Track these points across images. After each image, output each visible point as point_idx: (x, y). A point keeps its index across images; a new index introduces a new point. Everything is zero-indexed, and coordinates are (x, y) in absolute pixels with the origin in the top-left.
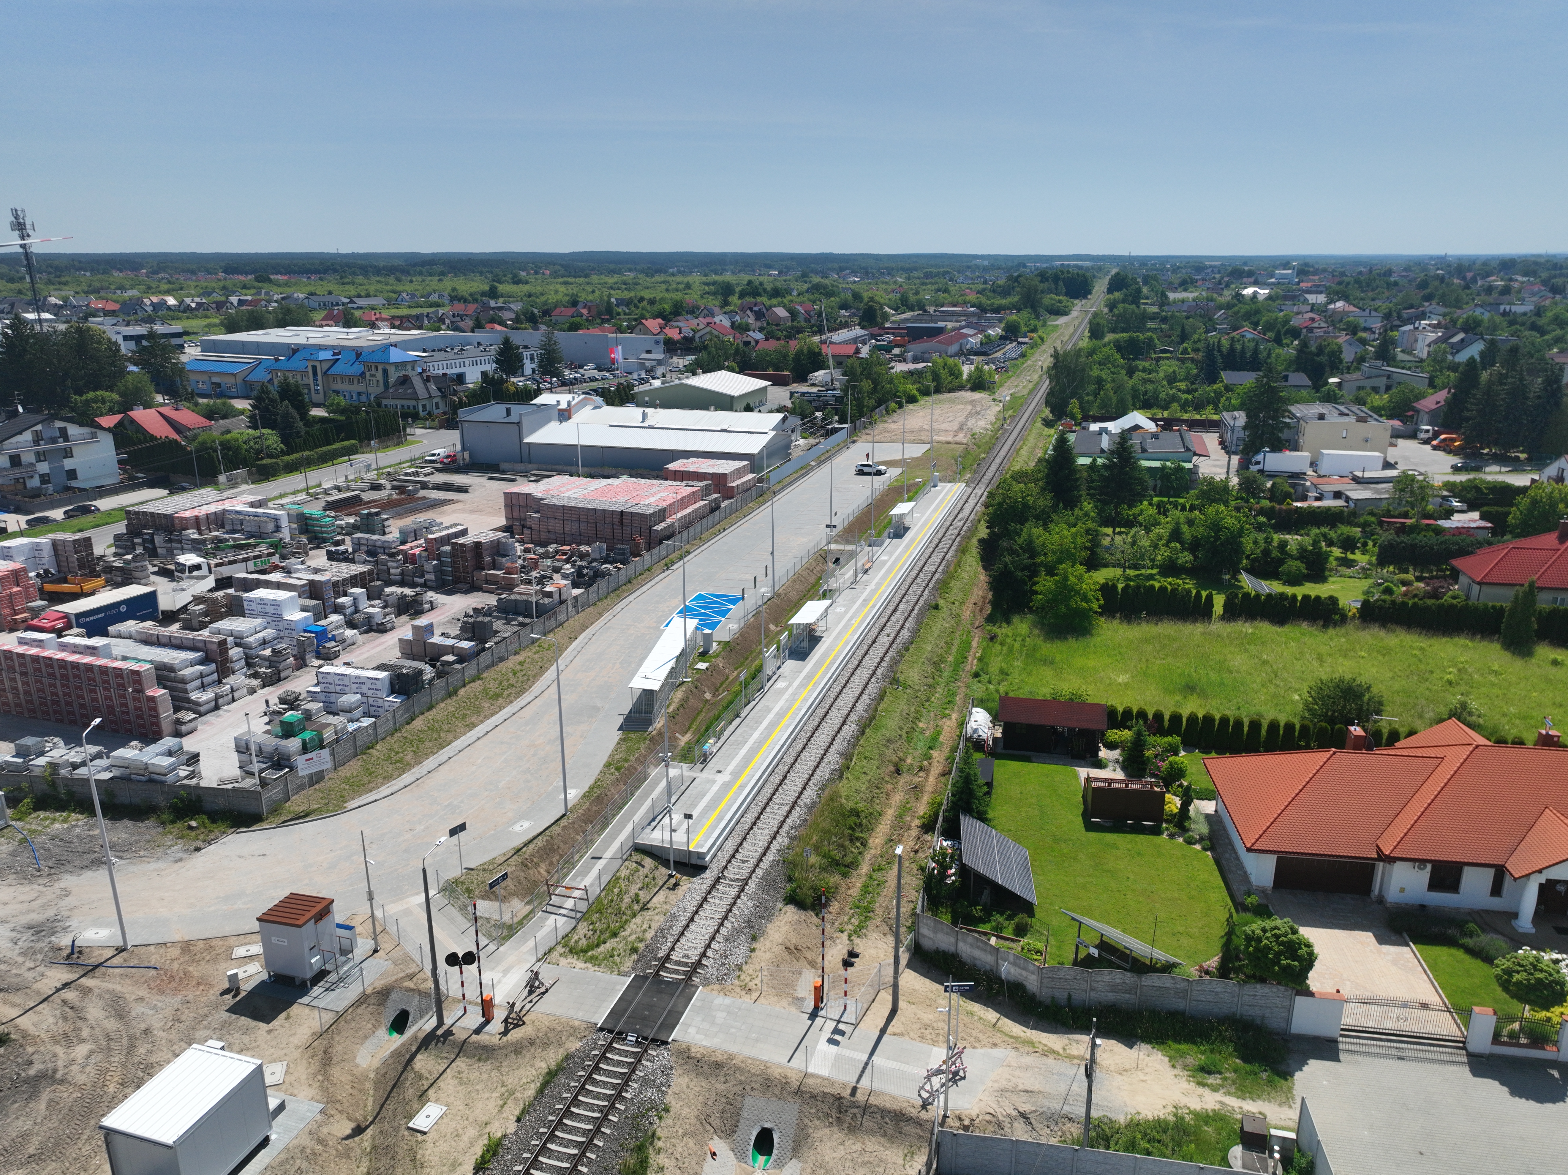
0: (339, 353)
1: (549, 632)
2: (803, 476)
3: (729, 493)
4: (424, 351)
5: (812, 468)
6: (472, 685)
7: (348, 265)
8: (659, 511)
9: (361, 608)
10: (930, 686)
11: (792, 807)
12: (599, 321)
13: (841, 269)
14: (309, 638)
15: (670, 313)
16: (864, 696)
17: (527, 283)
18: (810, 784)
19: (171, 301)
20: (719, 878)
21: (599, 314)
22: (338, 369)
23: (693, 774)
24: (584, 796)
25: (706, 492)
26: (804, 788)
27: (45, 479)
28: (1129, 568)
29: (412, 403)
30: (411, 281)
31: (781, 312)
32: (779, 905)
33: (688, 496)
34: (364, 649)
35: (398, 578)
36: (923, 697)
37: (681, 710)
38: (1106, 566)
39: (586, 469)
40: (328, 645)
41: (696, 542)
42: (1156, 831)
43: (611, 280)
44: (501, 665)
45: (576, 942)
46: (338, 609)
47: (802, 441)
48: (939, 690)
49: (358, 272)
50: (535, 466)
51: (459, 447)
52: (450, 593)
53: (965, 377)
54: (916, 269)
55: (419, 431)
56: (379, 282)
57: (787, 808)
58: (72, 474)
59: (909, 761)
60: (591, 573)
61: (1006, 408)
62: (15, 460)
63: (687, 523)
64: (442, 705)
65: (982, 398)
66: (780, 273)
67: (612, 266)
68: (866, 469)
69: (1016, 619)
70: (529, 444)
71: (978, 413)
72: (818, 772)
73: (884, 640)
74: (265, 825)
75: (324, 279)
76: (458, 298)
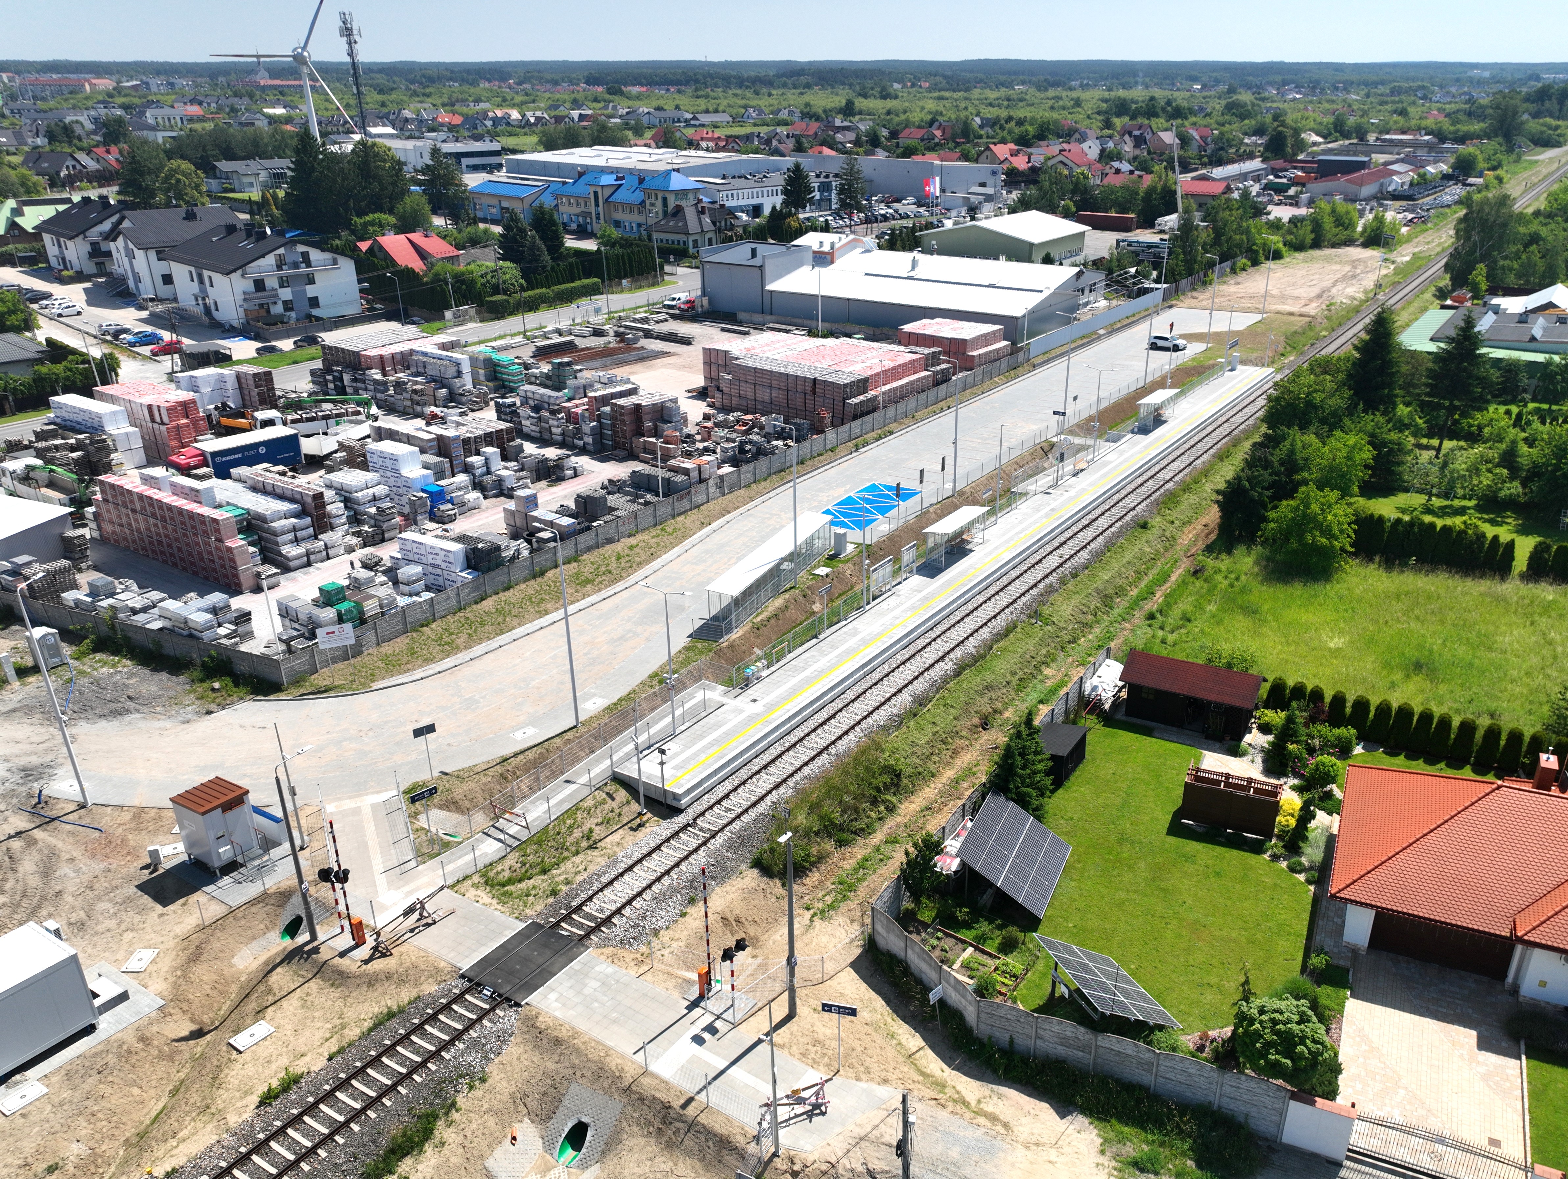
0: (622, 178)
1: (679, 514)
2: (1082, 346)
3: (968, 364)
4: (723, 177)
5: (1099, 338)
6: (565, 567)
7: (711, 76)
8: (859, 381)
9: (492, 469)
10: (1085, 625)
11: (819, 754)
13: (1285, 83)
14: (420, 498)
15: (1034, 137)
16: (986, 629)
17: (896, 97)
18: (857, 729)
19: (515, 115)
20: (689, 825)
21: (953, 138)
22: (621, 196)
23: (724, 700)
24: (608, 709)
25: (931, 361)
26: (846, 733)
27: (288, 306)
28: (1438, 496)
29: (682, 238)
30: (770, 95)
31: (1170, 138)
32: (743, 867)
33: (905, 365)
34: (484, 515)
35: (559, 438)
36: (1067, 638)
37: (773, 621)
38: (1406, 490)
39: (827, 325)
40: (442, 507)
41: (906, 421)
42: (1258, 848)
43: (992, 95)
44: (608, 547)
45: (498, 873)
46: (467, 469)
47: (1103, 303)
48: (1097, 630)
49: (720, 82)
50: (773, 318)
51: (699, 293)
52: (603, 460)
53: (1359, 229)
54: (1383, 83)
55: (681, 270)
56: (736, 95)
57: (814, 753)
58: (314, 302)
59: (1007, 714)
60: (754, 449)
61: (1397, 271)
62: (259, 285)
63: (897, 397)
64: (523, 586)
65: (1372, 257)
66: (1204, 87)
67: (1002, 78)
68: (1162, 343)
69: (1241, 549)
70: (771, 292)
71: (1354, 277)
72: (875, 715)
73: (1053, 561)
74: (282, 696)
75: (679, 92)
76: (808, 115)
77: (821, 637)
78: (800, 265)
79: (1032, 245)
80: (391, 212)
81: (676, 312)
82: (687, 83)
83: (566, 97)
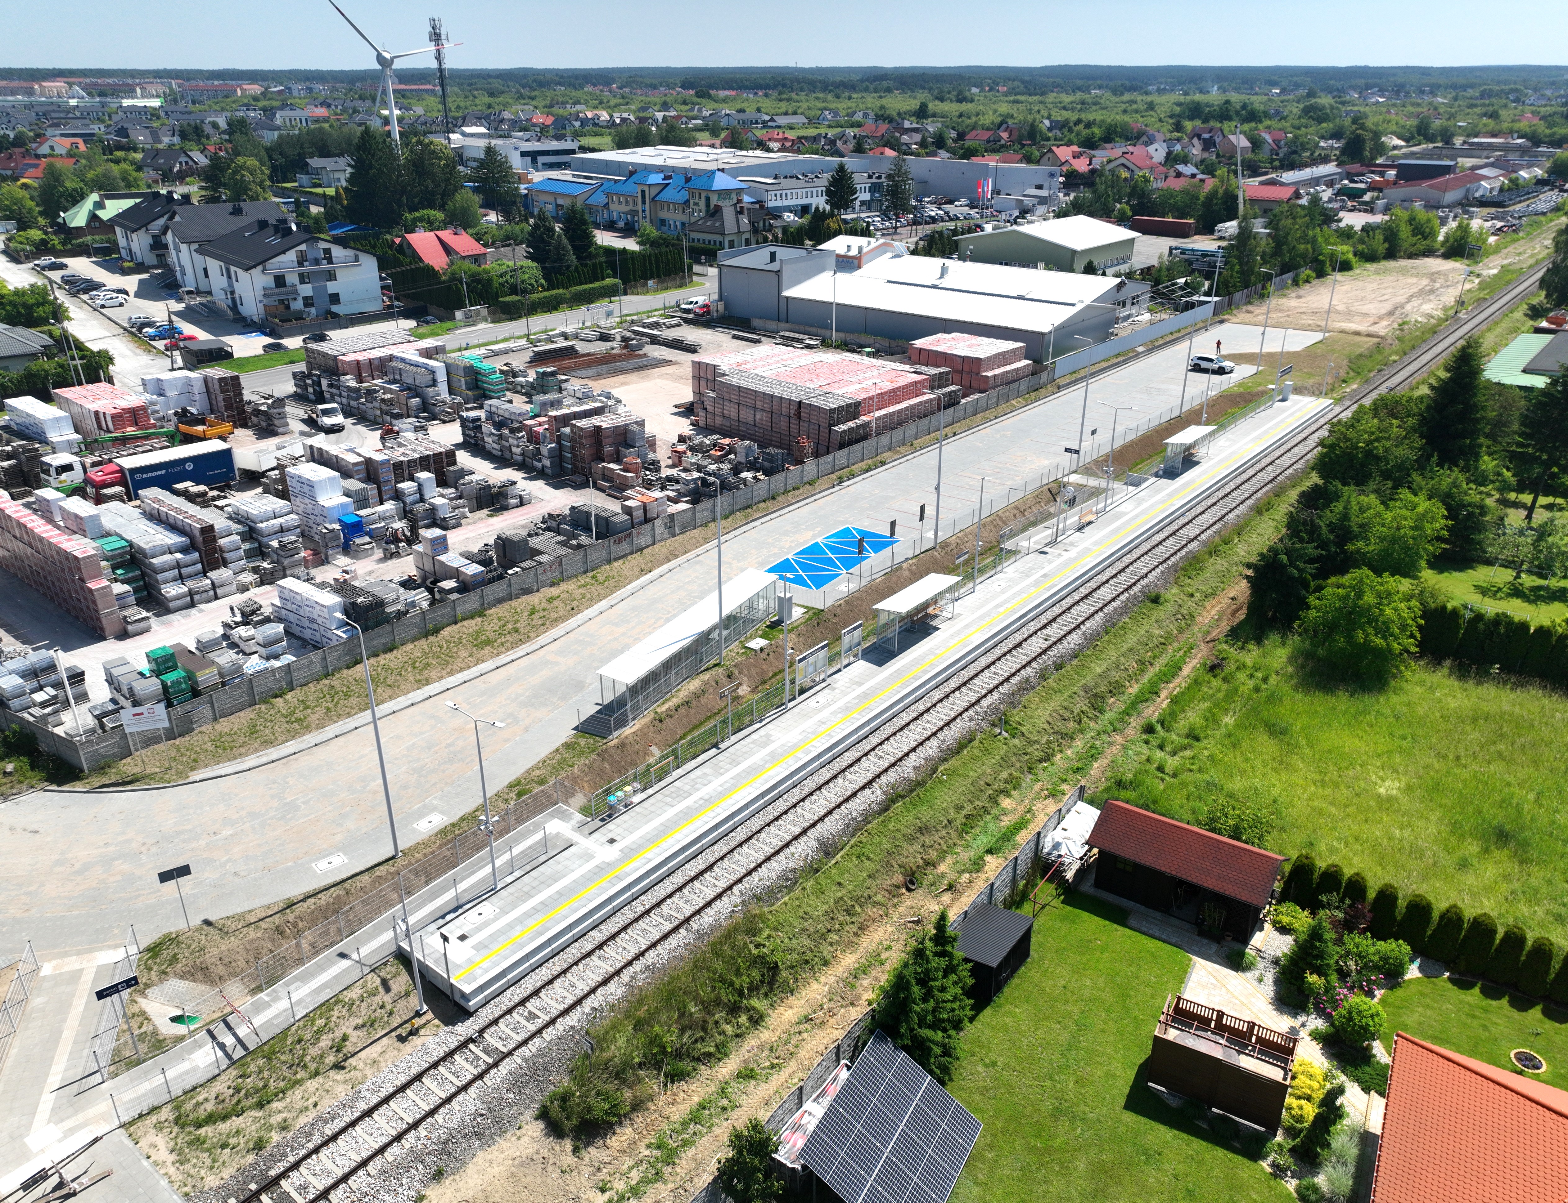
1: (616, 559)
2: (1117, 365)
3: (984, 386)
4: (774, 177)
5: (1137, 356)
6: (466, 623)
7: (798, 81)
9: (427, 497)
10: (1063, 736)
11: (676, 929)
13: (1368, 87)
14: (333, 531)
15: (1100, 139)
16: (934, 742)
17: (972, 101)
18: (736, 890)
19: (604, 116)
20: (472, 1040)
21: (1020, 139)
22: (669, 195)
23: (576, 837)
24: (443, 832)
25: (935, 383)
26: (719, 896)
29: (718, 238)
30: (850, 98)
31: (1240, 142)
32: (528, 1115)
33: (906, 387)
35: (520, 458)
36: (1038, 754)
37: (681, 712)
39: (842, 335)
40: (358, 540)
41: (903, 449)
43: (1067, 99)
44: (522, 599)
45: (198, 1104)
46: (397, 496)
47: (1146, 317)
48: (1079, 743)
49: (805, 87)
50: (787, 325)
51: (715, 297)
52: (557, 486)
53: (1441, 238)
54: (1472, 86)
56: (817, 98)
57: (669, 926)
59: (942, 868)
60: (718, 483)
61: (1482, 286)
62: (280, 281)
63: (894, 423)
64: (410, 646)
65: (1454, 270)
66: (1283, 91)
67: (1079, 83)
68: (1204, 364)
69: (1274, 638)
70: (787, 298)
71: (1432, 291)
72: (763, 871)
73: (1036, 645)
74: (79, 786)
75: (766, 95)
76: (882, 117)
77: (722, 746)
78: (821, 270)
79: (1074, 252)
80: (442, 207)
81: (691, 316)
82: (774, 87)
83: (658, 100)
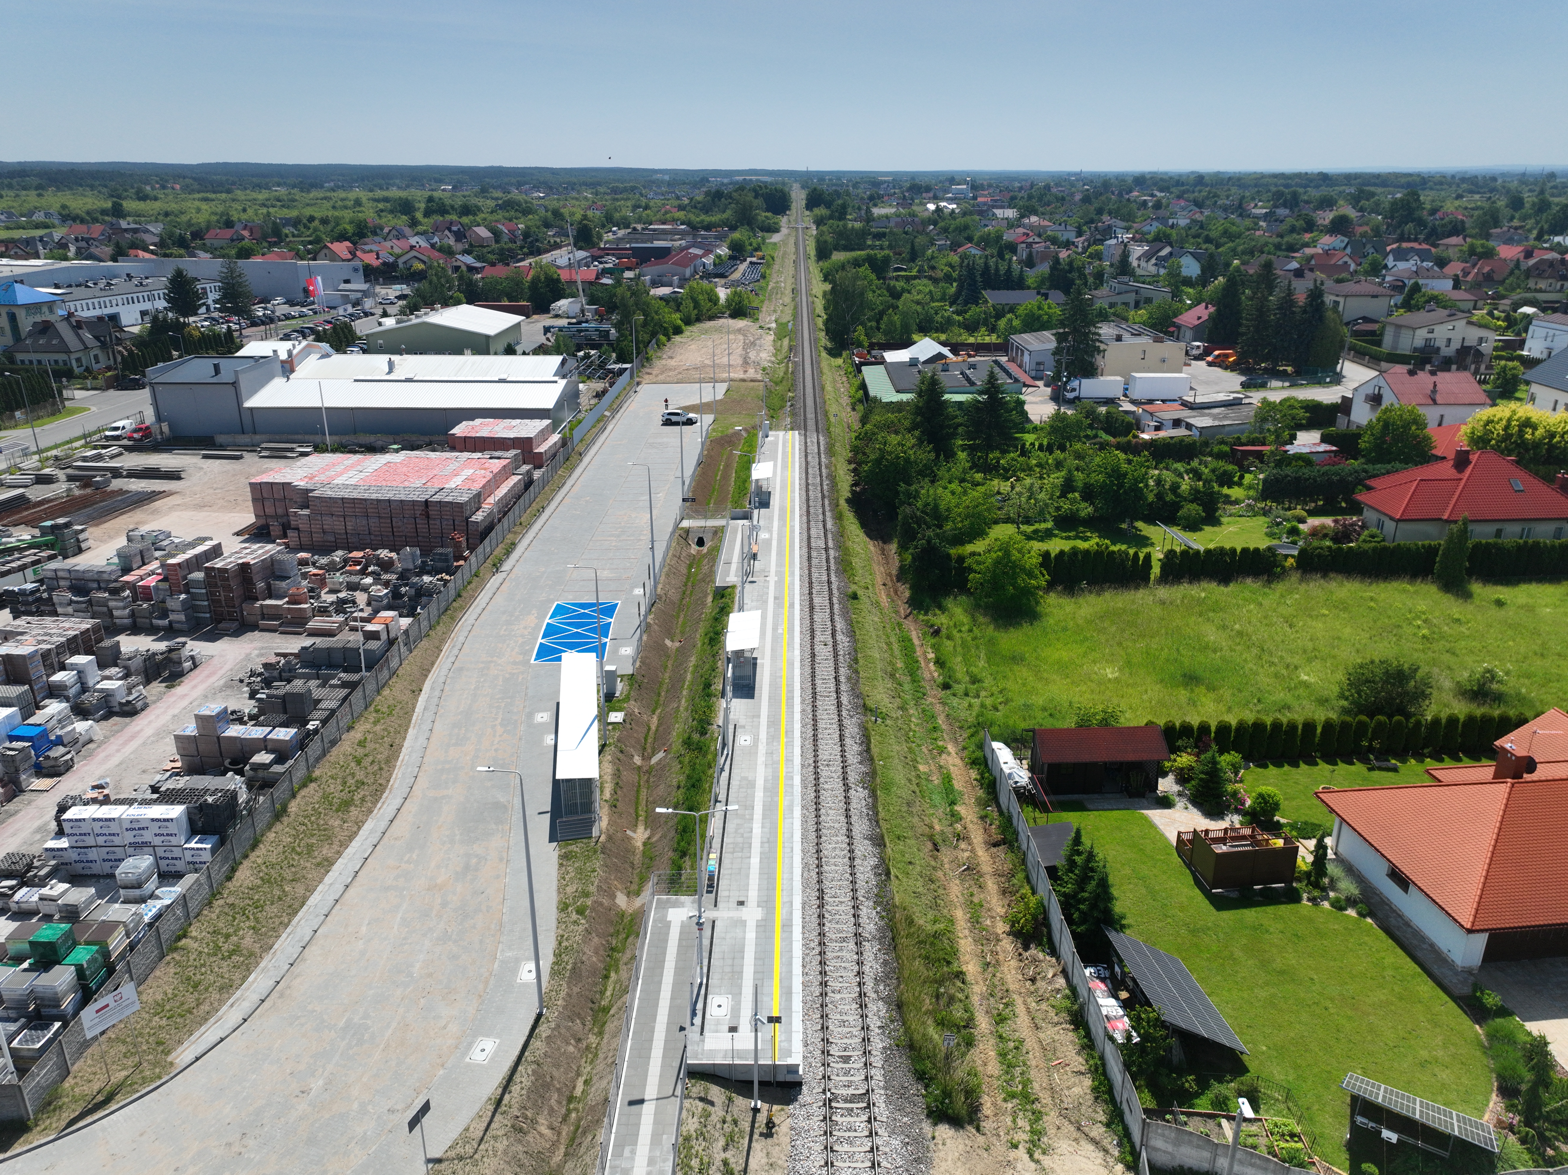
1: (384, 686)
2: (602, 430)
3: (538, 462)
4: (57, 286)
5: (608, 420)
6: (303, 792)
8: (475, 496)
9: (91, 683)
10: (902, 709)
11: (858, 944)
12: (265, 244)
15: (355, 234)
16: (848, 740)
17: (156, 199)
18: (860, 897)
20: (828, 1101)
21: (264, 237)
23: (707, 914)
25: (517, 464)
26: (856, 907)
29: (61, 357)
31: (483, 232)
32: (928, 1128)
33: (498, 472)
34: (112, 747)
35: (127, 621)
36: (905, 727)
39: (336, 438)
40: (53, 753)
42: (1293, 897)
46: (56, 692)
51: (153, 417)
52: (213, 637)
53: (722, 302)
55: (79, 394)
61: (779, 337)
63: (506, 508)
64: (271, 835)
65: (749, 326)
66: (454, 188)
68: (674, 419)
69: (947, 603)
70: (251, 409)
71: (754, 344)
74: (36, 1139)
76: (69, 217)
78: (272, 377)
81: (130, 443)
